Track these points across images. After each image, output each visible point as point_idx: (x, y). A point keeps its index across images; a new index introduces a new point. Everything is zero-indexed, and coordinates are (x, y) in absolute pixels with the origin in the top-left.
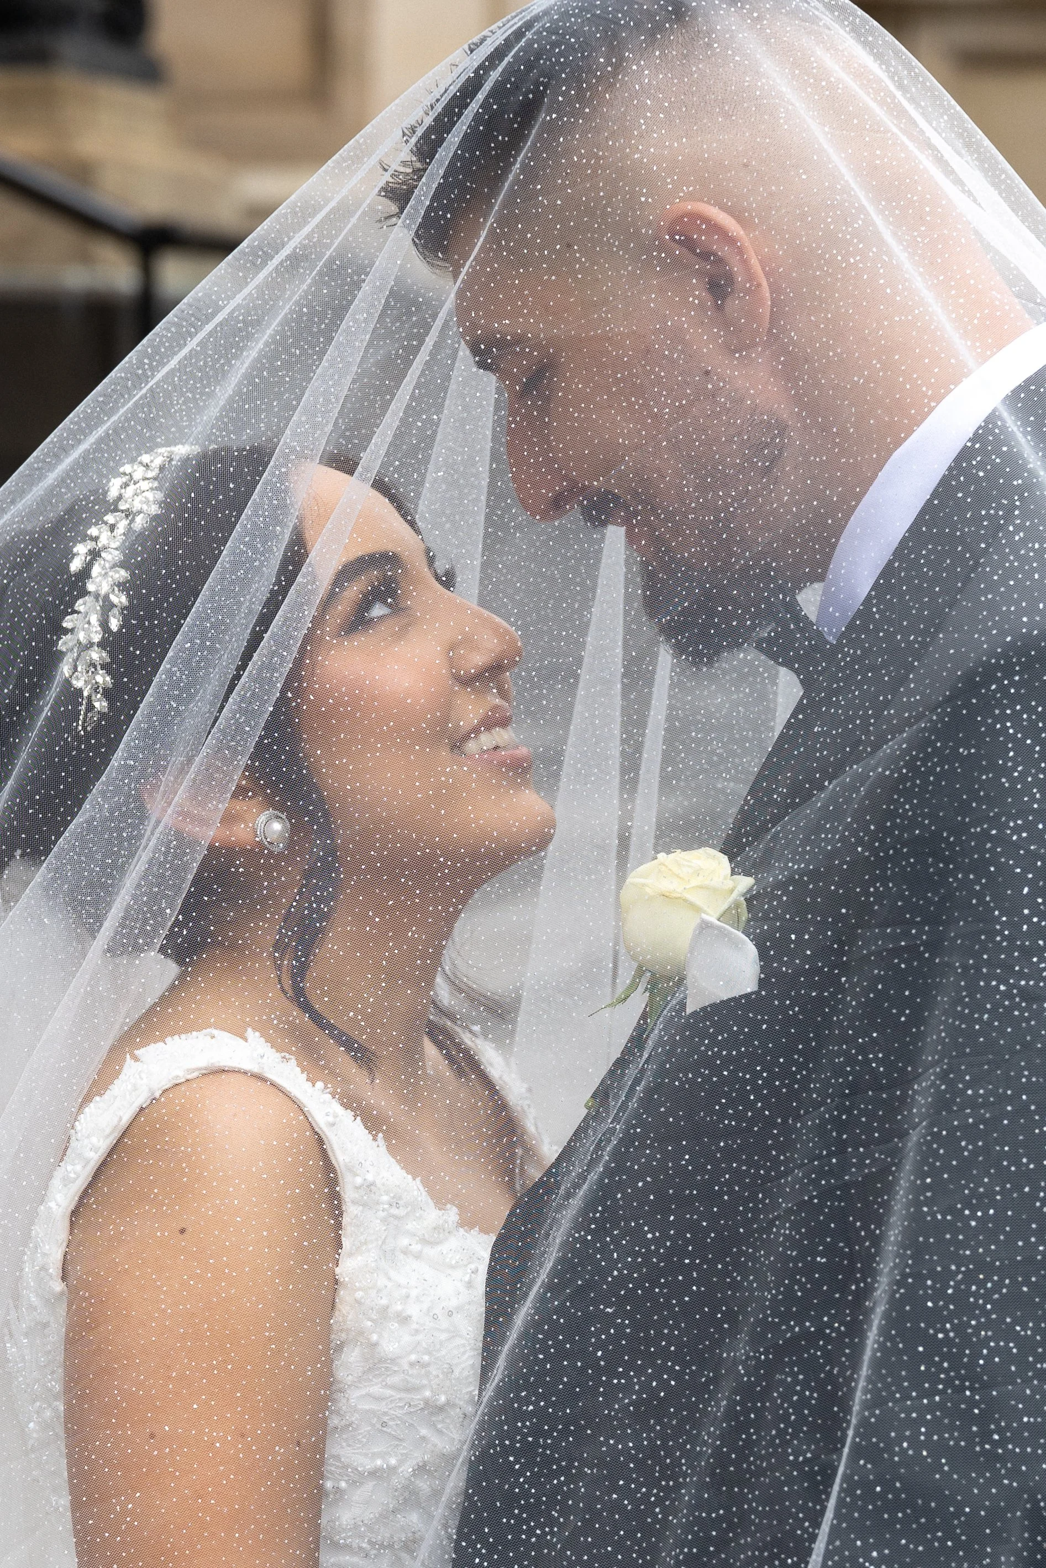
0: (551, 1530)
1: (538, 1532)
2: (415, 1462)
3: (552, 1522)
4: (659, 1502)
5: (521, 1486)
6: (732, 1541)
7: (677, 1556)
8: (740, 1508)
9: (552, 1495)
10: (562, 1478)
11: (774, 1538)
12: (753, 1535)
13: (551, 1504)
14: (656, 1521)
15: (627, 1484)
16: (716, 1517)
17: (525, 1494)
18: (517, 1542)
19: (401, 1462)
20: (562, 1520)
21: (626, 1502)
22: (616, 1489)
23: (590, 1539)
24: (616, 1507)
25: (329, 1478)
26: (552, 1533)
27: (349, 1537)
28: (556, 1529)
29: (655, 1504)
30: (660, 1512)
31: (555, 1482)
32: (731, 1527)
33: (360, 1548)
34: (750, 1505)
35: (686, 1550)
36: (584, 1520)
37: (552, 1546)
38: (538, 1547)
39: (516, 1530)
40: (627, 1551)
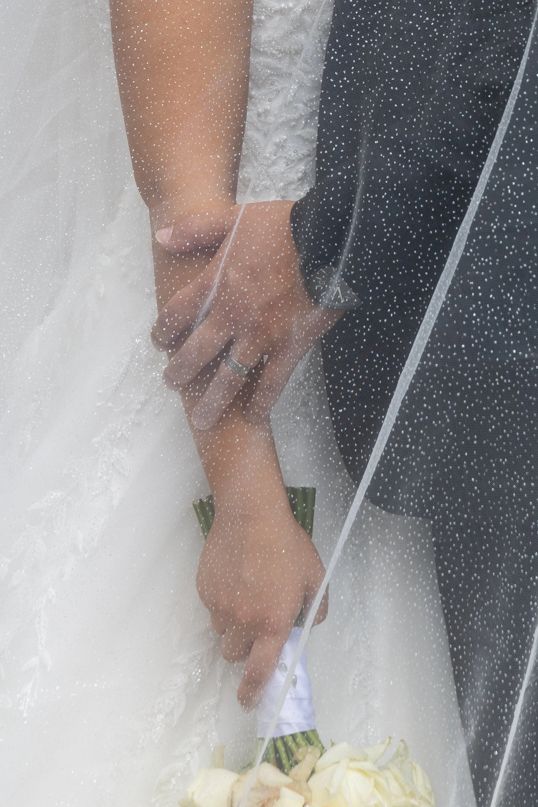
0: (374, 40)
1: (366, 42)
2: (303, 6)
3: (374, 36)
4: (437, 25)
5: (356, 16)
6: (481, 49)
7: (449, 57)
8: (486, 30)
9: (374, 21)
10: (380, 12)
11: (507, 47)
12: (494, 45)
13: (373, 26)
14: (435, 35)
15: (418, 15)
16: (472, 36)
17: (359, 21)
18: (354, 47)
19: (295, 6)
20: (380, 35)
21: (417, 26)
22: (411, 18)
23: (397, 47)
24: (411, 28)
25: (255, 14)
26: (374, 43)
27: (266, 47)
28: (376, 40)
29: (434, 27)
30: (437, 31)
31: (376, 13)
32: (481, 41)
33: (272, 53)
34: (492, 28)
35: (455, 54)
36: (393, 36)
37: (374, 50)
38: (366, 50)
39: (354, 41)
40: (419, 53)
